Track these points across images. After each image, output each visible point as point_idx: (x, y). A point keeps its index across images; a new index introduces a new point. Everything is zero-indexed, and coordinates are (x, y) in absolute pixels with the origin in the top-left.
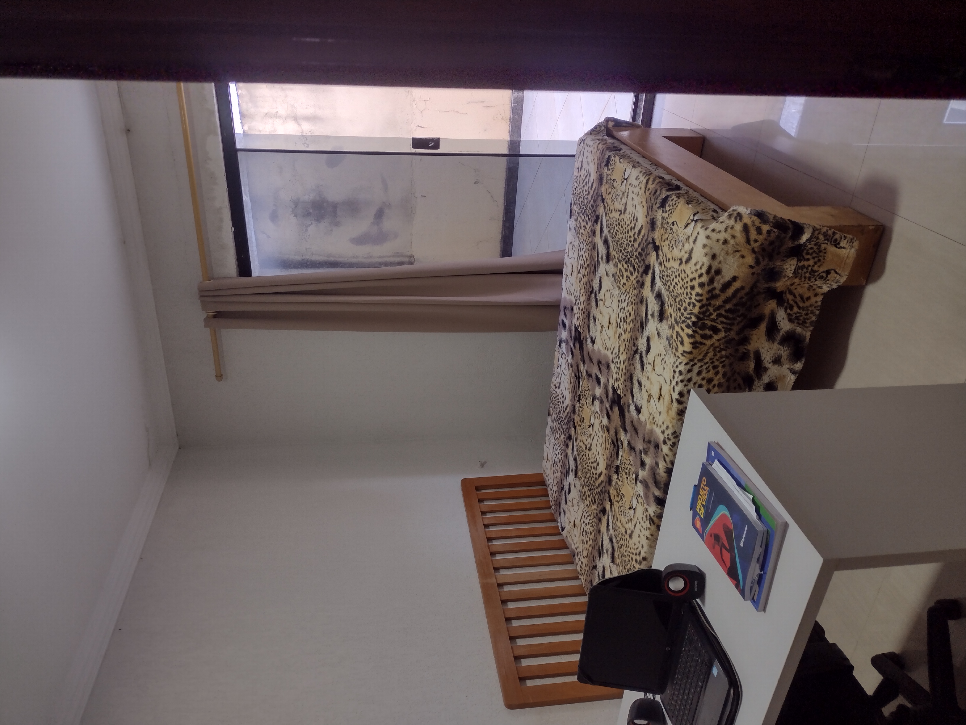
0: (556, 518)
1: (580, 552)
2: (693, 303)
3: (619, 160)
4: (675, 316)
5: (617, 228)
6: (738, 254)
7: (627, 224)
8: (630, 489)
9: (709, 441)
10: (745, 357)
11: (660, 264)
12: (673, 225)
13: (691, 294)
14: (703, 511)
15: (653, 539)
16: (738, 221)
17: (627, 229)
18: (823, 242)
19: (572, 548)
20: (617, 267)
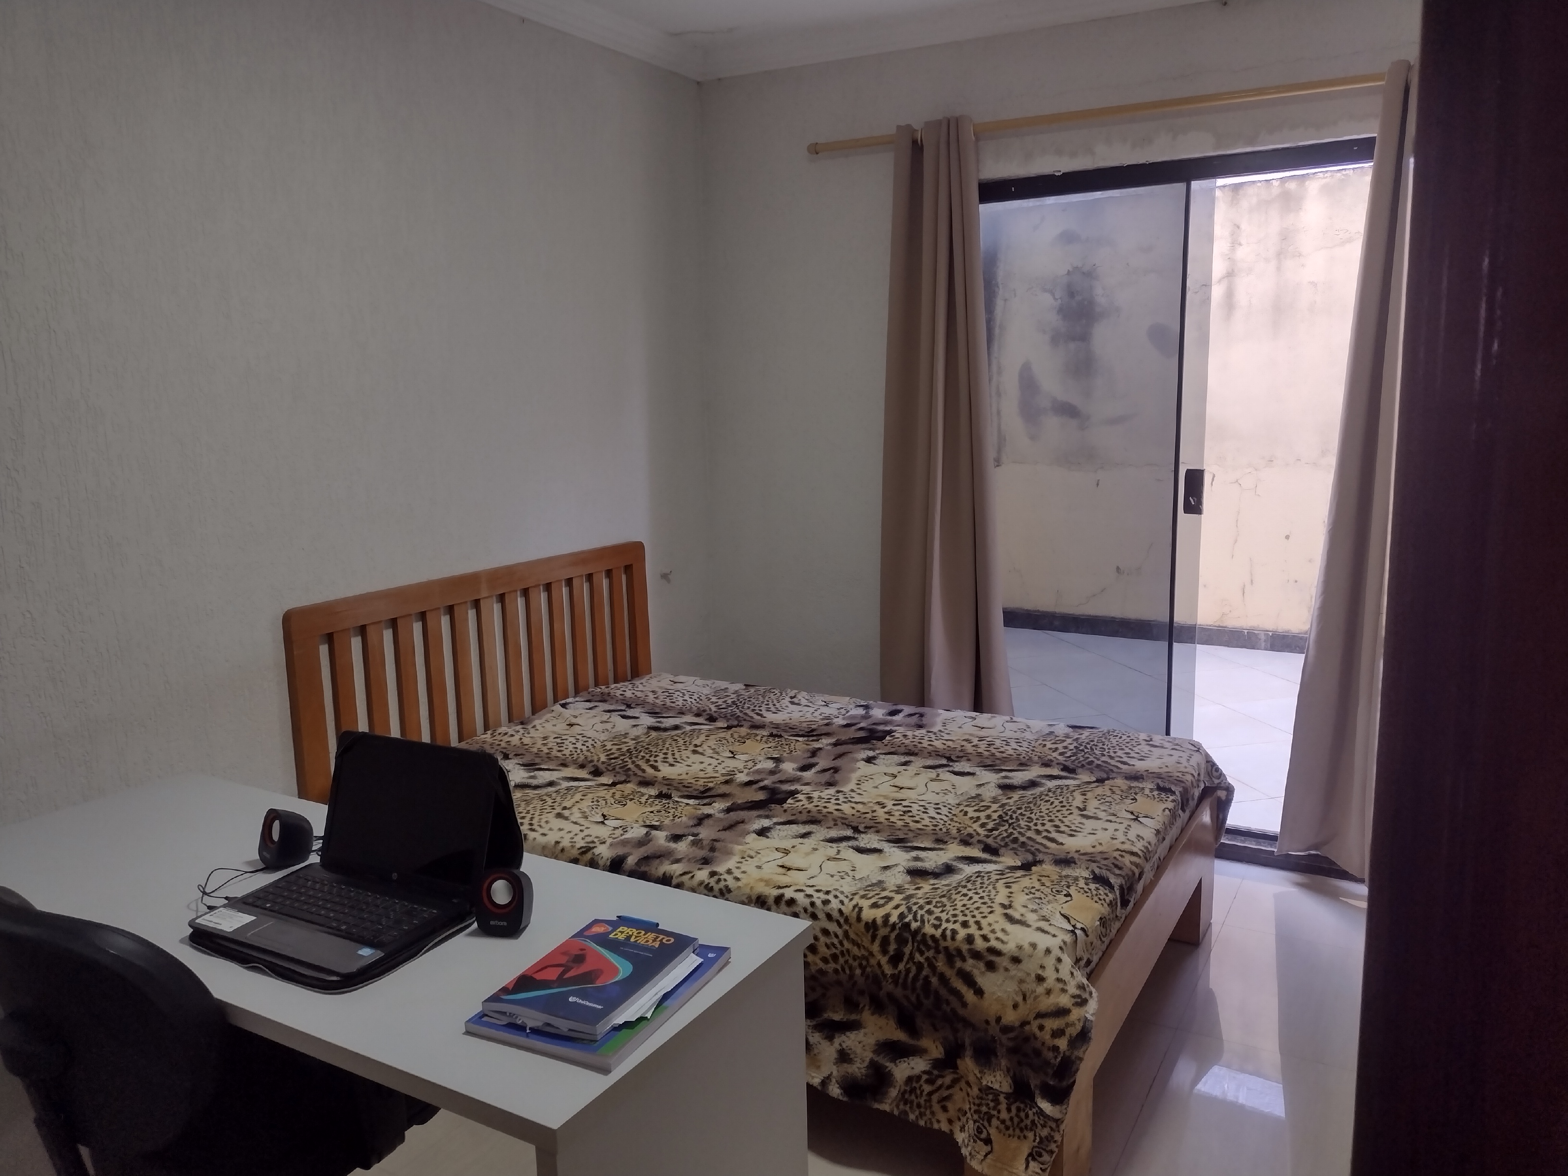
0: (581, 694)
1: (529, 733)
2: (940, 925)
3: (1168, 808)
4: (919, 896)
5: (1056, 802)
6: (1019, 999)
7: (1064, 819)
8: (635, 817)
9: (732, 950)
10: (851, 1005)
11: (1001, 873)
12: (1066, 895)
13: (955, 922)
14: (621, 937)
15: (556, 852)
16: (1073, 1001)
17: (1056, 819)
18: (1037, 1134)
19: (534, 720)
20: (994, 802)
